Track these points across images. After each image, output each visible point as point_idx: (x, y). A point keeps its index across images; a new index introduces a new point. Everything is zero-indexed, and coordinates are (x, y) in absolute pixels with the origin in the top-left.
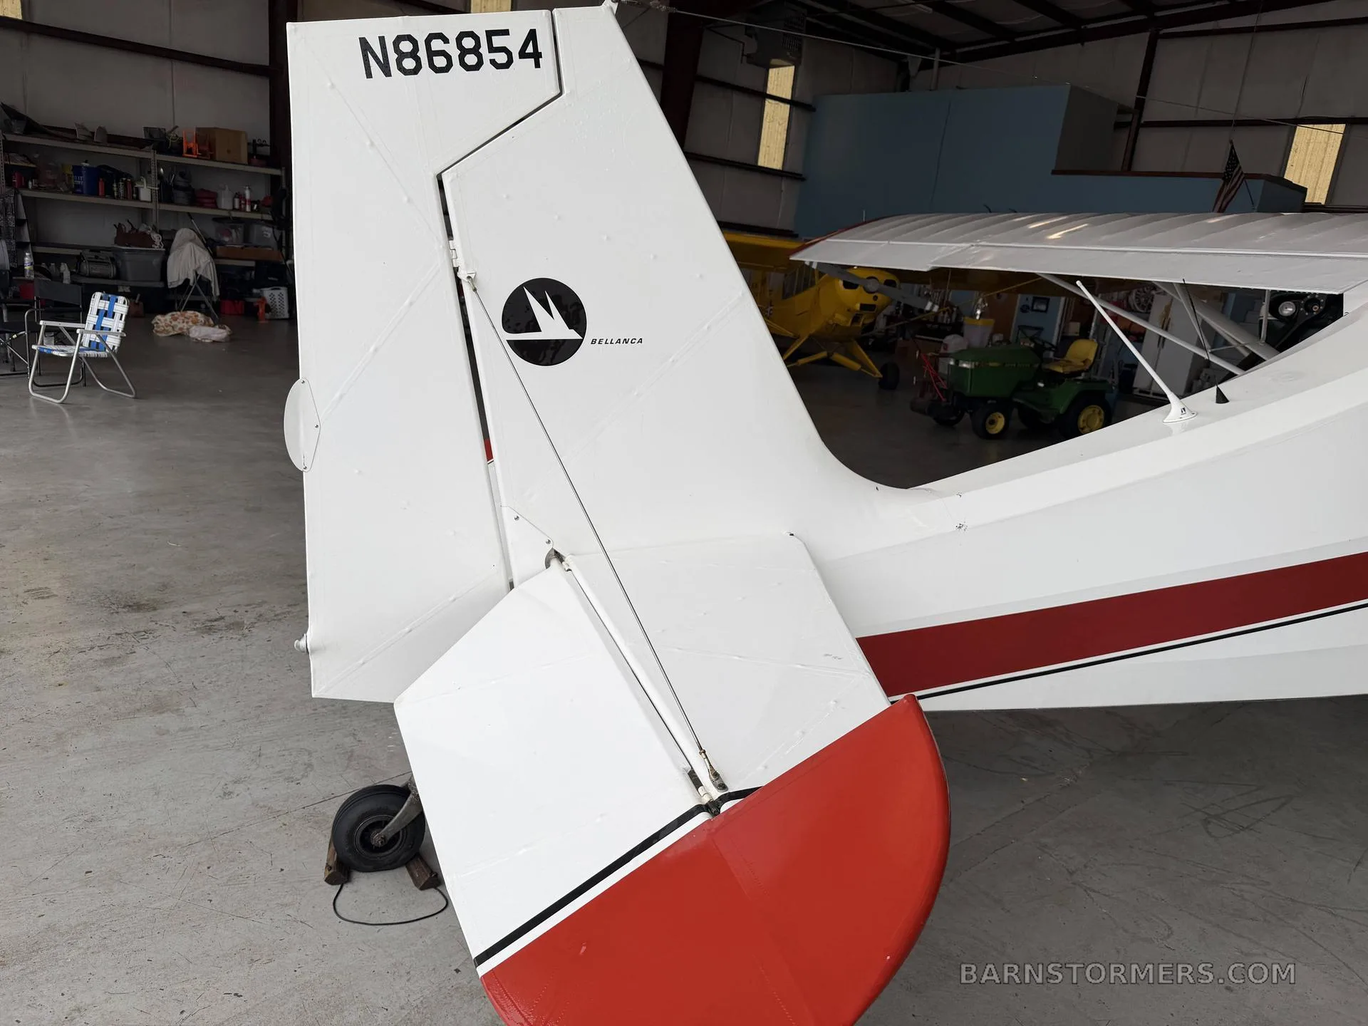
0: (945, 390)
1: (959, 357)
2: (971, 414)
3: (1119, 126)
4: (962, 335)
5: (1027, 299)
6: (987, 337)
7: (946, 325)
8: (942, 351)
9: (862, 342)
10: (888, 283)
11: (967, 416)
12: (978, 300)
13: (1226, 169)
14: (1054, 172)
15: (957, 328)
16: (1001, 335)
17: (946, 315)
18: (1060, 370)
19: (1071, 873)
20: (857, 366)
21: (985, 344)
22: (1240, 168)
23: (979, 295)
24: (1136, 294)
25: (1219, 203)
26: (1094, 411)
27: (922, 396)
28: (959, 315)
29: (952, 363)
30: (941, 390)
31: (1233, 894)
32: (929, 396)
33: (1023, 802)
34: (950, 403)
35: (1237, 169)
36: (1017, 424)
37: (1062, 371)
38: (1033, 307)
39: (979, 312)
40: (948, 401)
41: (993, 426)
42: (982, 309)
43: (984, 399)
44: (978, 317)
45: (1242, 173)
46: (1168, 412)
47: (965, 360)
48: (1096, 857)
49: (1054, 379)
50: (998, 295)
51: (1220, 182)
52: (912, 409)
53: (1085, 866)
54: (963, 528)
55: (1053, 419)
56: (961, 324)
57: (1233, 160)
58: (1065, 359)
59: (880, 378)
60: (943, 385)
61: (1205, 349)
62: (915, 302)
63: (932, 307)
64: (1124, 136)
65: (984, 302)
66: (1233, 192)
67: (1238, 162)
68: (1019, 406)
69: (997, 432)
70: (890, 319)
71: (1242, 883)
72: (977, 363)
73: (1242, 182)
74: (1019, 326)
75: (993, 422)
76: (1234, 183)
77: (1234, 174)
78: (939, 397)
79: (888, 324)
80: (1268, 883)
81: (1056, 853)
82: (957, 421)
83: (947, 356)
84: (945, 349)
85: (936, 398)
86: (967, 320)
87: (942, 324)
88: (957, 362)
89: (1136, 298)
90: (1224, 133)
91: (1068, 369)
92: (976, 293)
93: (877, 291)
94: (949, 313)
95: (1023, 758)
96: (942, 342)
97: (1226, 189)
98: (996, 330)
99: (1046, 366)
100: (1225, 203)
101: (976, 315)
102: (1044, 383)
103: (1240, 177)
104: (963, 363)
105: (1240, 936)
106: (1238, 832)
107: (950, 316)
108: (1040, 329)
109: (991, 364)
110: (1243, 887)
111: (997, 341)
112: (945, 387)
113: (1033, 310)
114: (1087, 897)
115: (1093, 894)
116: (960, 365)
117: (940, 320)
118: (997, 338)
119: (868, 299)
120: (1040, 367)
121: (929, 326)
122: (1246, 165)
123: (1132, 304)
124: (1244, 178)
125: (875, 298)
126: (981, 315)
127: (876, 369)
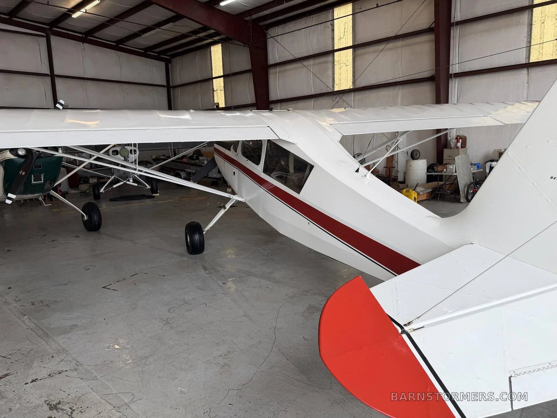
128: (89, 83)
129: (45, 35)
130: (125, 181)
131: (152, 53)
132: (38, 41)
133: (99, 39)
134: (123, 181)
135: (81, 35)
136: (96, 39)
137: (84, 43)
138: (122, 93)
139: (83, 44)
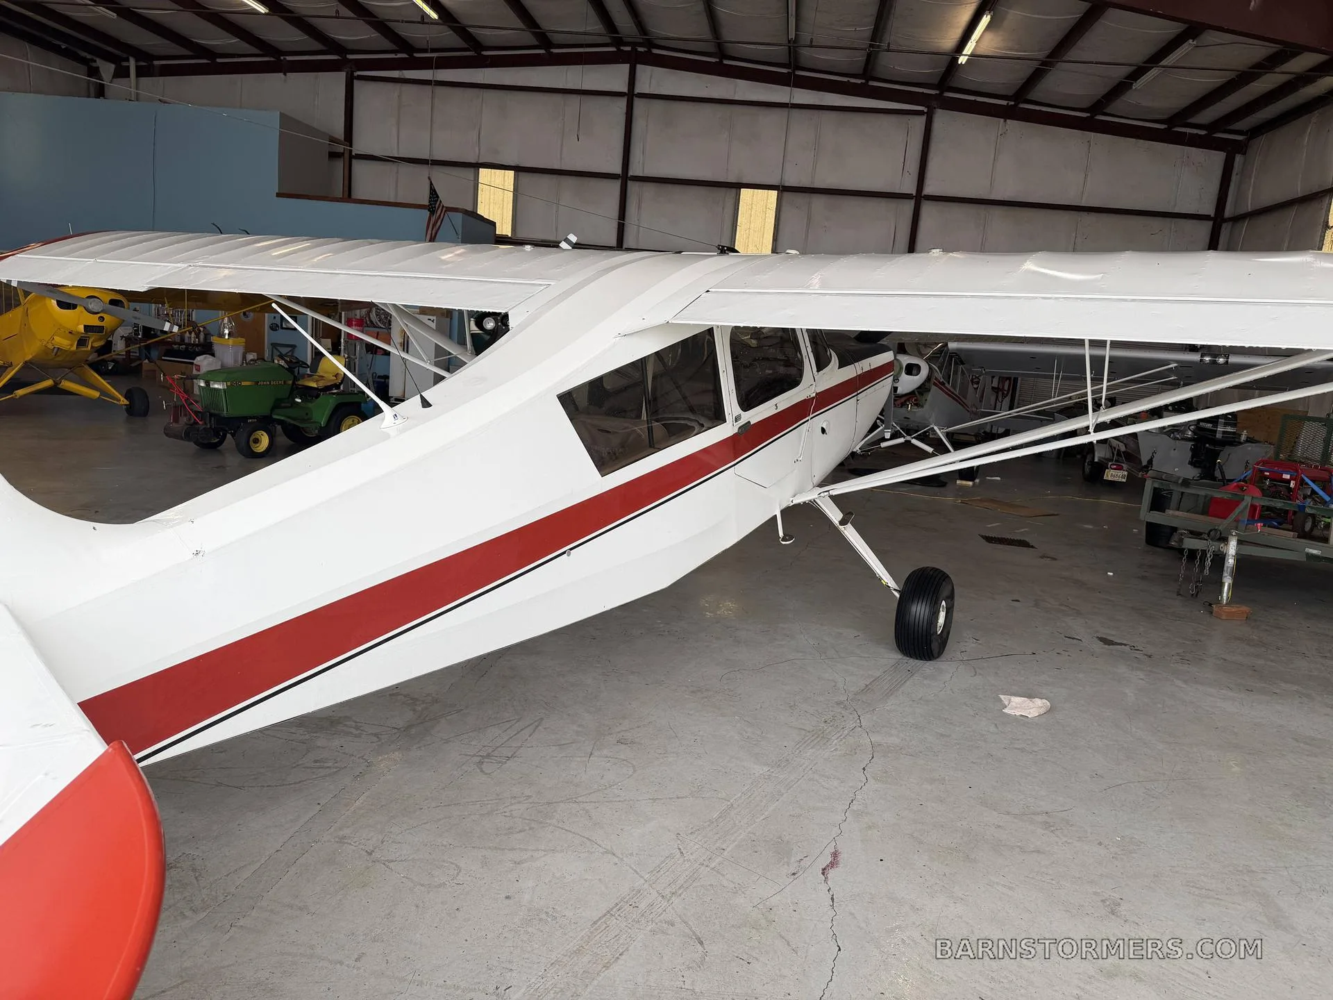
0: (200, 412)
1: (210, 376)
2: (233, 435)
3: (333, 155)
4: (213, 355)
5: (275, 318)
6: (240, 359)
7: (194, 345)
8: (195, 372)
9: (97, 367)
10: (113, 302)
11: (229, 436)
12: (223, 319)
13: (430, 202)
14: (278, 195)
15: (207, 349)
16: (255, 354)
17: (193, 335)
18: (314, 385)
19: (370, 854)
20: (96, 394)
21: (240, 363)
22: (441, 202)
23: (225, 313)
24: (376, 311)
25: (429, 232)
26: (353, 421)
27: (176, 420)
28: (207, 335)
29: (202, 384)
30: (196, 413)
31: (505, 816)
32: (183, 420)
33: (319, 804)
34: (209, 426)
35: (438, 202)
36: (282, 440)
37: (316, 386)
38: (282, 325)
39: (227, 331)
40: (206, 424)
41: (258, 445)
42: (229, 328)
43: (244, 419)
44: (227, 337)
45: (443, 206)
46: (383, 419)
47: (216, 381)
48: (392, 830)
49: (310, 394)
50: (244, 314)
51: (426, 213)
52: (167, 435)
53: (382, 842)
54: (201, 554)
55: (317, 431)
56: (211, 344)
57: (433, 194)
58: (317, 374)
59: (126, 405)
60: (198, 407)
61: (423, 360)
62: (152, 323)
63: (171, 327)
64: (339, 165)
65: (230, 321)
66: (439, 223)
67: (438, 197)
68: (280, 422)
69: (264, 449)
70: (128, 340)
71: (512, 804)
72: (229, 384)
73: (444, 214)
74: (272, 344)
75: (257, 441)
76: (438, 215)
77: (437, 206)
78: (195, 420)
79: (127, 346)
80: (529, 797)
81: (355, 839)
82: (221, 443)
83: (196, 377)
84: (198, 370)
85: (193, 421)
86: (214, 339)
87: (189, 344)
88: (207, 383)
89: (377, 315)
90: (424, 171)
91: (322, 384)
92: (221, 313)
93: (102, 311)
94: (195, 334)
95: (316, 761)
96: (192, 363)
97: (433, 219)
98: (248, 349)
99: (300, 382)
100: (434, 232)
101: (224, 335)
102: (300, 399)
103: (442, 210)
104: (214, 384)
105: (513, 849)
106: (505, 763)
107: (198, 336)
108: (293, 347)
109: (243, 384)
110: (513, 807)
111: (251, 360)
112: (200, 410)
113: (282, 328)
114: (386, 869)
115: (391, 865)
116: (211, 386)
117: (186, 341)
118: (251, 356)
119: (94, 321)
120: (294, 383)
121: (175, 347)
122: (446, 199)
123: (373, 320)
124: (445, 211)
125: (102, 319)
126: (229, 334)
127: (120, 396)
128: (998, 211)
129: (926, 110)
130: (908, 438)
131: (1188, 130)
132: (908, 125)
133: (1039, 105)
134: (904, 437)
135: (1004, 103)
136: (1037, 108)
137: (1008, 120)
138: (1074, 235)
139: (1005, 121)
